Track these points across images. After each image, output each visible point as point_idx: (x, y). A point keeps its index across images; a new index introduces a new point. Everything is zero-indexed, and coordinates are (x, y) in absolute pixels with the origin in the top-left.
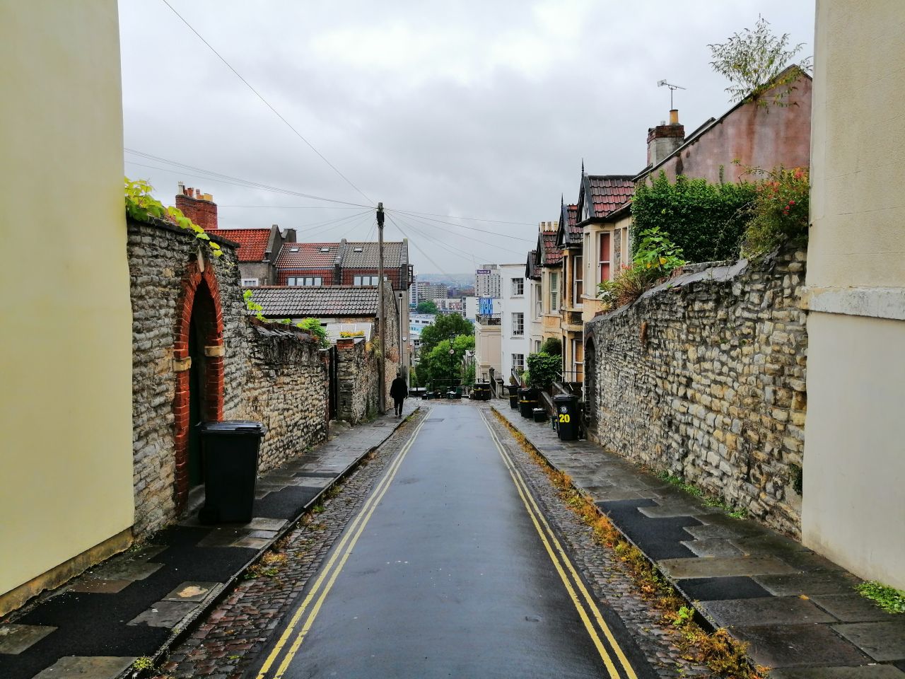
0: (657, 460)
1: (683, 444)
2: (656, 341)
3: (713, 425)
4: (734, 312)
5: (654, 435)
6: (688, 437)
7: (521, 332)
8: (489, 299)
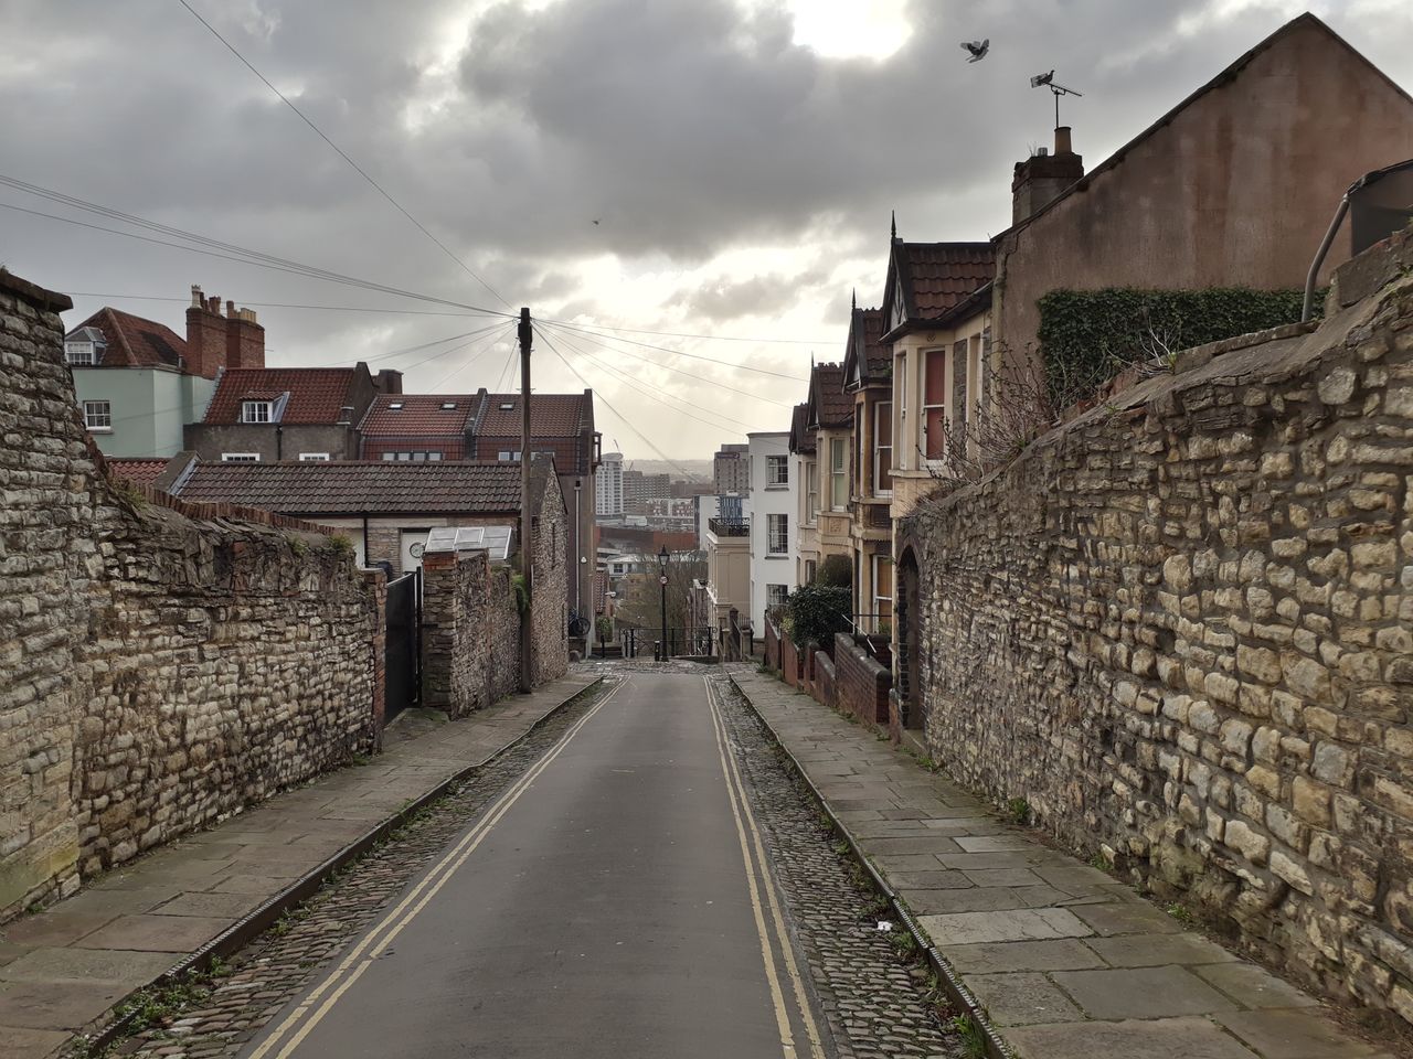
0: (1071, 816)
1: (1145, 789)
2: (1073, 544)
3: (1243, 752)
4: (1321, 452)
5: (1063, 759)
6: (1163, 775)
7: (784, 546)
8: (736, 499)
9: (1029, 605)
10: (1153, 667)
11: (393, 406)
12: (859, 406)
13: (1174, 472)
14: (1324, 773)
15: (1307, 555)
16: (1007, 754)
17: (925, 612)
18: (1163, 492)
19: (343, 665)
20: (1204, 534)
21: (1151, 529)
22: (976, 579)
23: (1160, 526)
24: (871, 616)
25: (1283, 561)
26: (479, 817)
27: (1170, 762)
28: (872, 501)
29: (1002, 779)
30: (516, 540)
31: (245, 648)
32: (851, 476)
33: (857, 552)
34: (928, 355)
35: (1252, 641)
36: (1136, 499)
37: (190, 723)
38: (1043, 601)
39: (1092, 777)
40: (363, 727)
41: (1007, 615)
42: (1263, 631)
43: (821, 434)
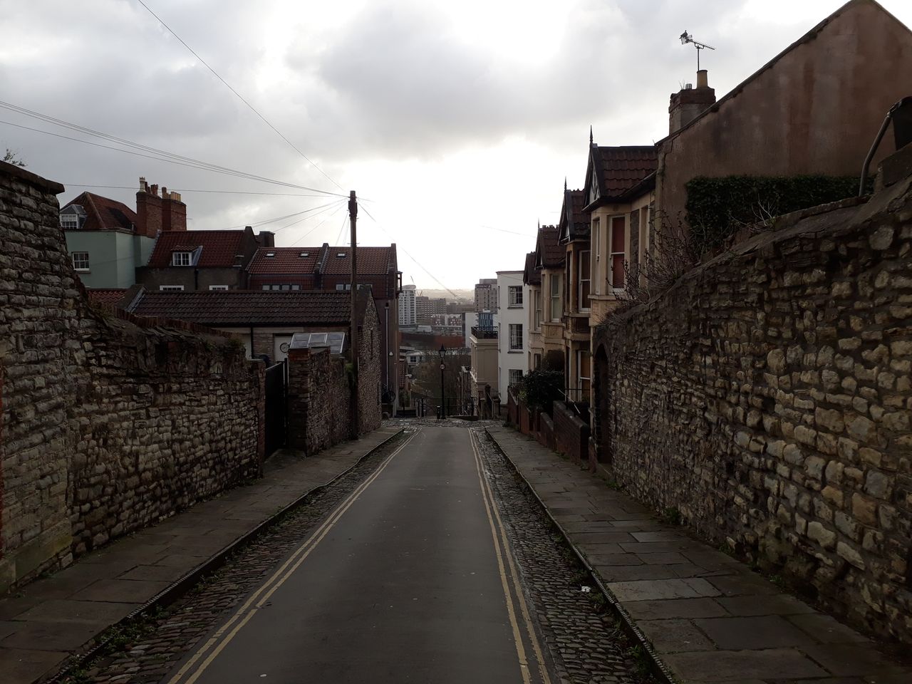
0: (707, 519)
1: (755, 501)
2: (708, 342)
3: (820, 477)
4: (871, 281)
5: (702, 482)
6: (767, 492)
7: (520, 345)
8: (489, 314)
9: (679, 382)
10: (761, 422)
11: (269, 255)
12: (569, 253)
13: (774, 295)
14: (872, 491)
15: (861, 349)
16: (665, 479)
17: (612, 387)
18: (767, 308)
19: (238, 420)
20: (794, 335)
21: (759, 332)
22: (645, 366)
23: (765, 331)
24: (577, 390)
25: (845, 353)
26: (325, 518)
27: (772, 484)
28: (578, 315)
29: (662, 495)
30: (348, 341)
31: (175, 410)
32: (564, 299)
33: (567, 349)
34: (614, 220)
35: (826, 405)
36: (749, 313)
37: (141, 458)
38: (689, 379)
39: (720, 494)
40: (251, 461)
41: (665, 388)
42: (832, 398)
43: (544, 272)
